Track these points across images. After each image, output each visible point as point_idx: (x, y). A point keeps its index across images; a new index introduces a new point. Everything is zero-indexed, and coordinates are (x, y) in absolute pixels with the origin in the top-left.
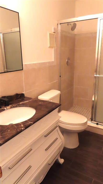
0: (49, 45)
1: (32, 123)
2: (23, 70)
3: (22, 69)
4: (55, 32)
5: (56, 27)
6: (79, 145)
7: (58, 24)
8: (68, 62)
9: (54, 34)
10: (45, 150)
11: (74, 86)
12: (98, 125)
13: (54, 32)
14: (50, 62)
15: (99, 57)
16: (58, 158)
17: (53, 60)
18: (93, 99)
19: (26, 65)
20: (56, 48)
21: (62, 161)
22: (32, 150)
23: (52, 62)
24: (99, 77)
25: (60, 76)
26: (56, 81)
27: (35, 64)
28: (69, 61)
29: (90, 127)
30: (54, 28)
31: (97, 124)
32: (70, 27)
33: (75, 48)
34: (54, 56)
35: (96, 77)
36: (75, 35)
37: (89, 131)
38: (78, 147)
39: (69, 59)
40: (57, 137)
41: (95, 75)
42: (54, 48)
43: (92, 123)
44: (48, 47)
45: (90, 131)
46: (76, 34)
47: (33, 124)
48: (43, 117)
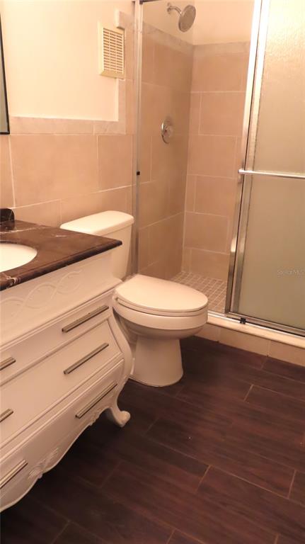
0: (101, 67)
1: (15, 279)
2: (8, 133)
3: (6, 131)
4: (122, 26)
5: (128, 12)
6: (183, 376)
7: (134, 2)
8: (165, 131)
9: (121, 32)
10: (65, 373)
11: (185, 211)
12: (244, 324)
13: (120, 28)
14: (105, 122)
15: (256, 112)
16: (111, 408)
17: (116, 118)
18: (233, 250)
19: (19, 119)
20: (124, 80)
21: (122, 417)
22: (15, 361)
23: (112, 122)
24: (252, 176)
25: (138, 173)
26: (124, 185)
27: (52, 120)
28: (170, 129)
29: (220, 329)
30: (121, 13)
31: (243, 321)
32: (176, 17)
33: (192, 92)
34: (120, 104)
35: (243, 175)
36: (194, 47)
37: (218, 342)
38: (180, 382)
39: (169, 122)
40: (108, 342)
41: (241, 171)
42: (117, 79)
43: (228, 317)
44: (100, 72)
45: (222, 342)
46: (194, 44)
47: (19, 282)
48: (56, 269)
